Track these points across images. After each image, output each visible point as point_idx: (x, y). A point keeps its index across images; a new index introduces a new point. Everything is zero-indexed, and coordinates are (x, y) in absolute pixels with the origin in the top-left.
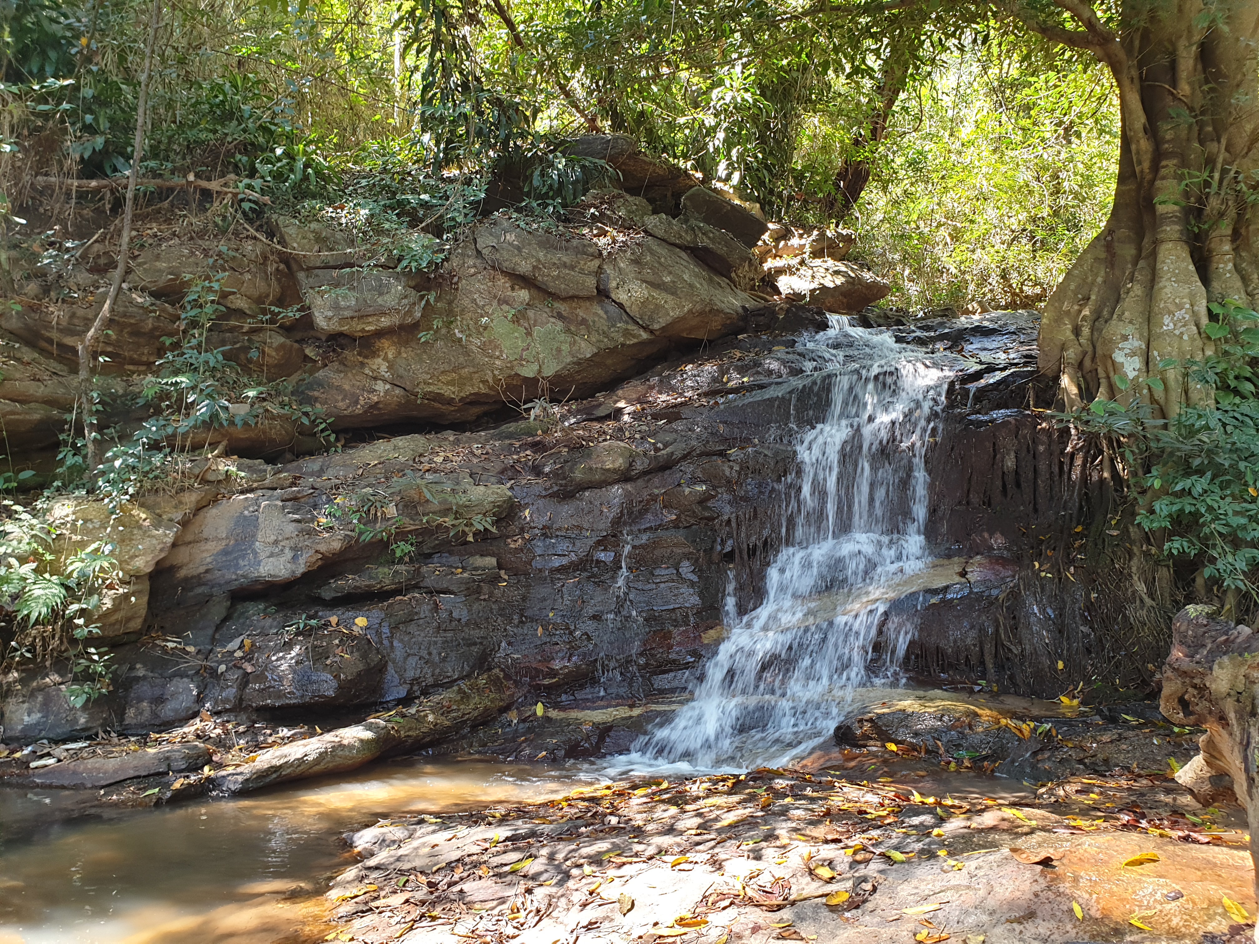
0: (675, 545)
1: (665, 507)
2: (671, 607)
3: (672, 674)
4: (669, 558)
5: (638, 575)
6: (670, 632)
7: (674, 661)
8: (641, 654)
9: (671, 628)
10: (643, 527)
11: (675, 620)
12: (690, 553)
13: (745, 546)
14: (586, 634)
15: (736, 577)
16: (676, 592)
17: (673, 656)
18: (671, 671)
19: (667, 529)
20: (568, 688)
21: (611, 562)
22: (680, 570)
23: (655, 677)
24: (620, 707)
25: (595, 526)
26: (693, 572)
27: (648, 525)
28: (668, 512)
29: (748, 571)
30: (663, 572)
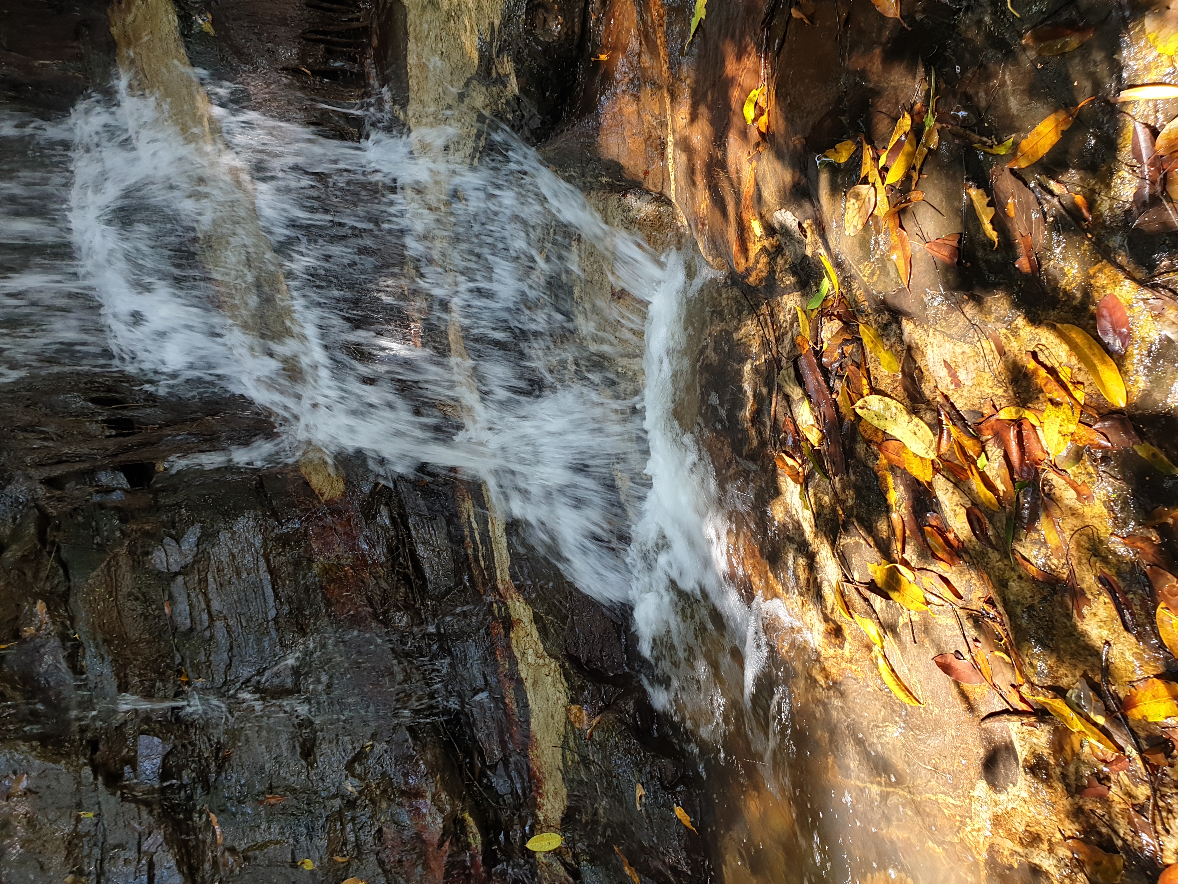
0: (113, 590)
1: (16, 635)
2: (266, 577)
3: (421, 551)
4: (146, 600)
5: (196, 667)
6: (326, 571)
7: (392, 550)
8: (386, 622)
9: (316, 569)
10: (69, 677)
11: (297, 564)
12: (131, 552)
13: (111, 442)
14: (349, 767)
15: (186, 451)
16: (228, 571)
17: (380, 553)
18: (413, 554)
19: (72, 619)
20: (480, 782)
21: (164, 739)
22: (175, 568)
23: (430, 587)
24: (515, 650)
25: (68, 801)
26: (177, 540)
27: (63, 666)
28: (29, 625)
29: (168, 431)
30: (183, 607)
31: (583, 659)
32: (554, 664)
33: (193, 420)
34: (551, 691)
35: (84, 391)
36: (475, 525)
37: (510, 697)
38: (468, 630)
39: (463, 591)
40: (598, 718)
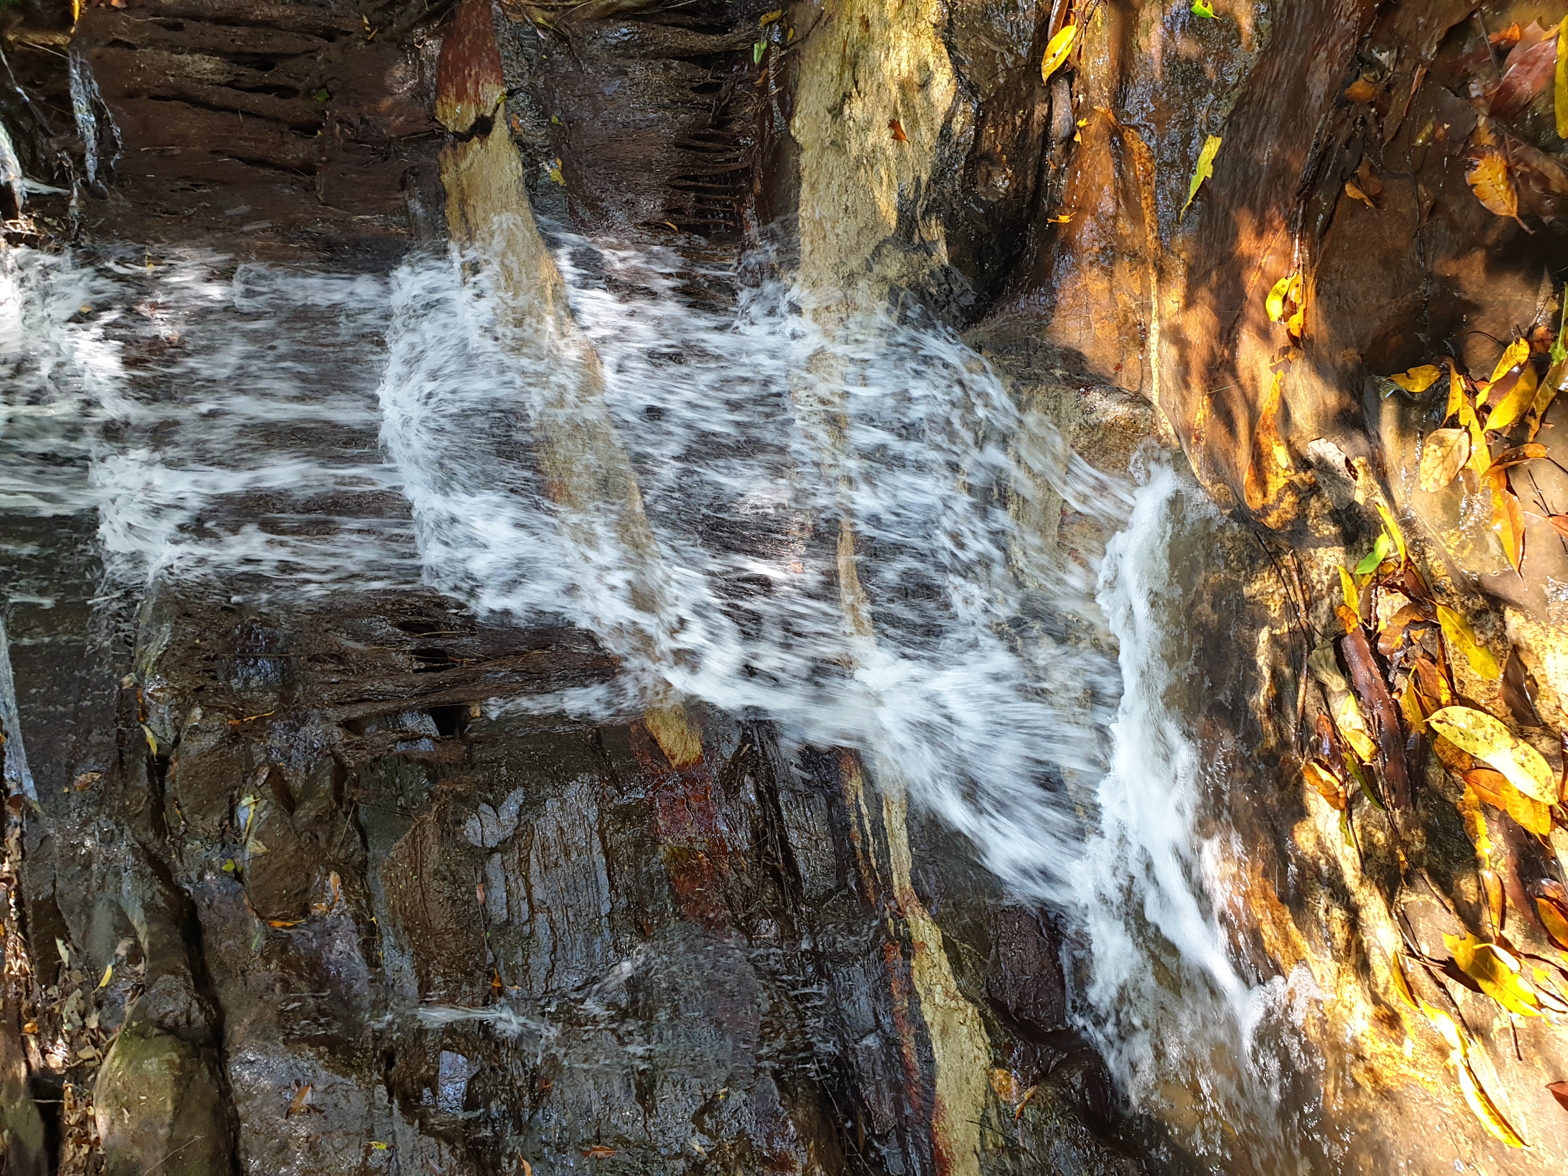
0: (417, 866)
1: (305, 911)
2: (600, 860)
3: (794, 837)
4: (456, 882)
5: (511, 970)
6: (675, 856)
7: (757, 836)
8: (749, 932)
9: (662, 853)
10: (363, 968)
11: (639, 845)
12: (441, 819)
13: (420, 678)
14: (697, 1118)
15: (508, 692)
16: (555, 850)
17: (743, 838)
18: (784, 841)
19: (368, 897)
20: (866, 1156)
21: (470, 1059)
22: (491, 843)
23: (806, 886)
24: (917, 983)
25: (357, 1126)
26: (495, 806)
27: (357, 955)
28: (320, 900)
29: (488, 666)
30: (499, 893)
31: (1012, 1007)
32: (971, 1009)
33: (517, 654)
34: (967, 1046)
35: (391, 615)
36: (864, 810)
37: (909, 1047)
38: (853, 950)
39: (847, 897)
40: (1031, 1090)
